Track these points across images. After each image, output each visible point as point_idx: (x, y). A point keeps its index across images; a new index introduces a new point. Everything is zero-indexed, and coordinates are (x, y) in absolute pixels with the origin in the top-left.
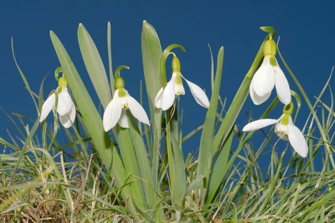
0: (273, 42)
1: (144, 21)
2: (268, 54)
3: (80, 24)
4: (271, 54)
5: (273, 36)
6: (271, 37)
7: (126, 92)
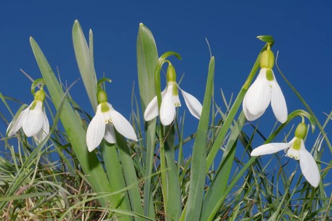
0: (271, 53)
1: (141, 24)
2: (265, 67)
3: (76, 21)
4: (268, 67)
5: (271, 46)
6: (269, 48)
7: (110, 106)
